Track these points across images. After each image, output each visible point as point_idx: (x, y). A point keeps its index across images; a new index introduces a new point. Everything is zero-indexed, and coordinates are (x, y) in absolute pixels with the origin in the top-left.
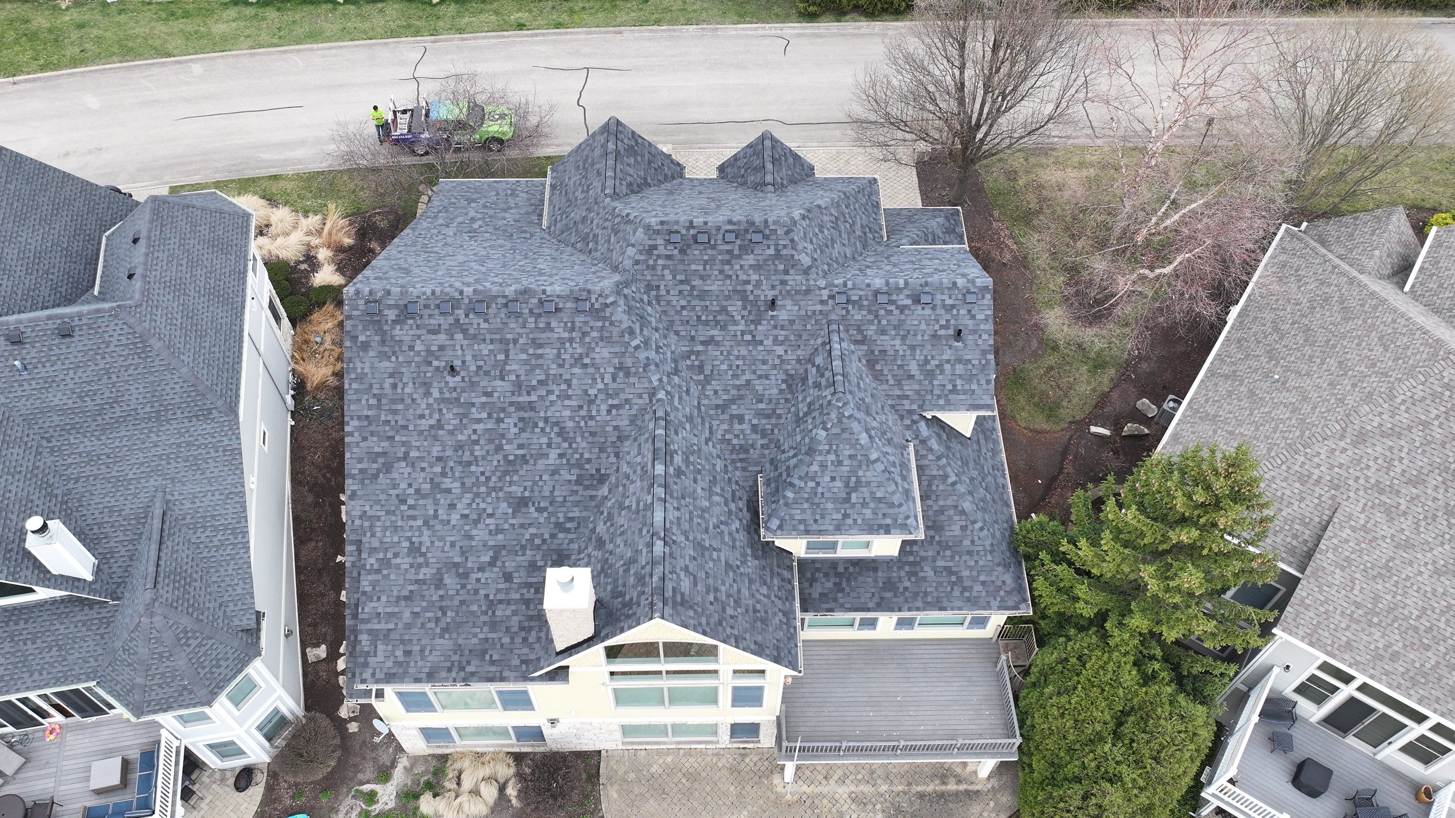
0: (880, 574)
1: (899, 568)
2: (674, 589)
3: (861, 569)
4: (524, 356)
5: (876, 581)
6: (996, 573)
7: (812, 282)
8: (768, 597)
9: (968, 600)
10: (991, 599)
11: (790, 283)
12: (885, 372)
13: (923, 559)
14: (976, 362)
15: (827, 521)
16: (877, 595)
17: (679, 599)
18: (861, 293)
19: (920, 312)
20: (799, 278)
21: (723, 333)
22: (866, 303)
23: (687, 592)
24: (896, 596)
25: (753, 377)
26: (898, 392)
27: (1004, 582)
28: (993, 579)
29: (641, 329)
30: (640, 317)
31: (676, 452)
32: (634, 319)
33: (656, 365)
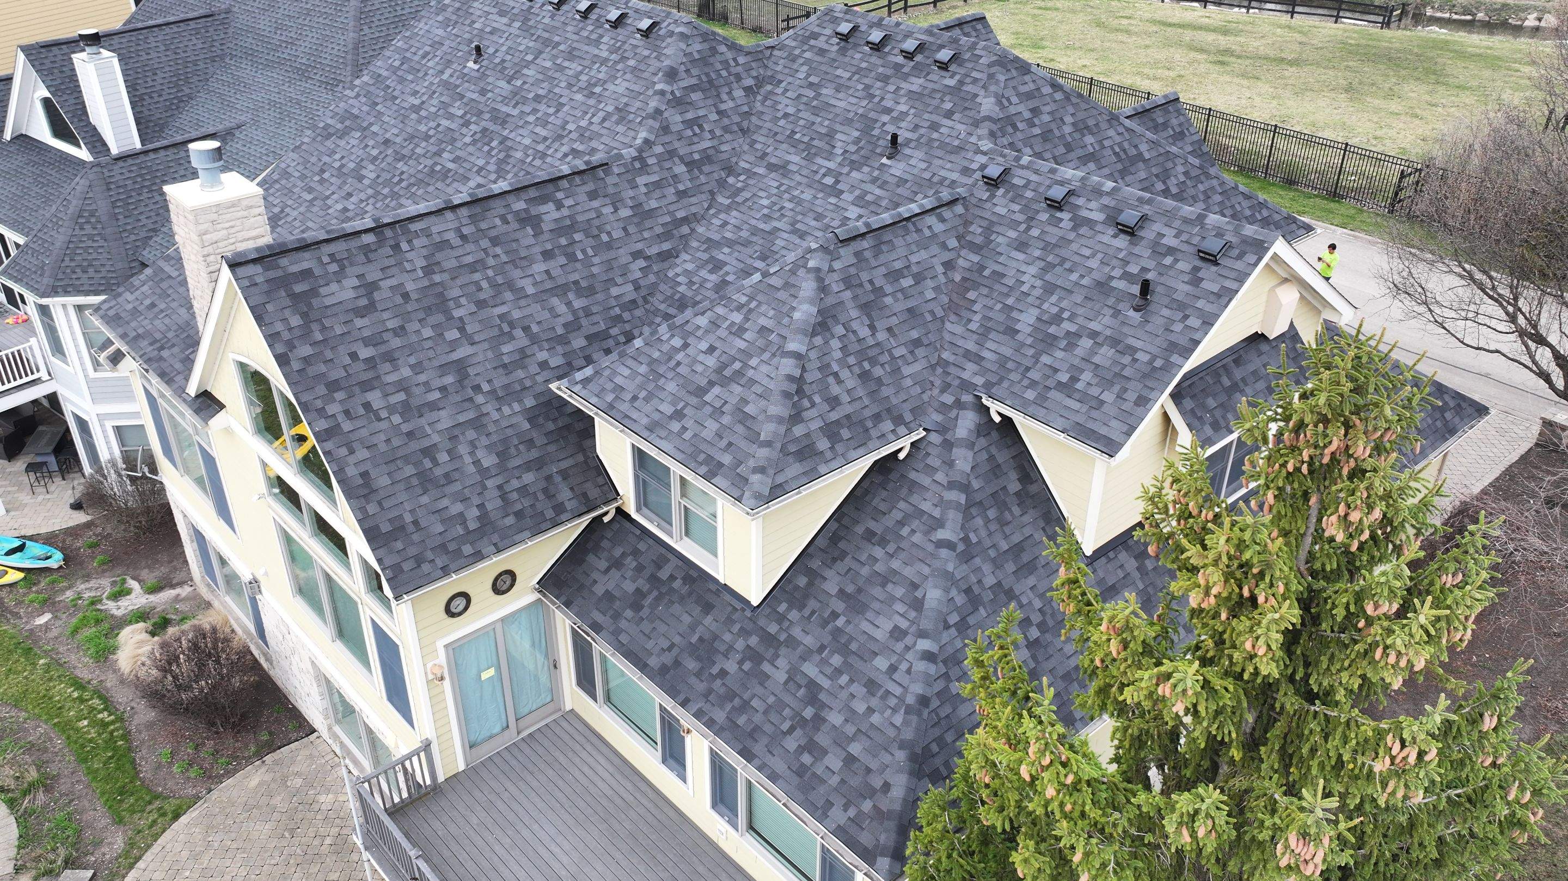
0: (708, 620)
1: (744, 632)
2: (306, 274)
3: (690, 594)
4: (548, 64)
5: (693, 628)
6: (887, 758)
7: (973, 139)
8: (484, 472)
9: (801, 771)
10: (839, 802)
11: (942, 130)
12: (976, 307)
13: (792, 642)
14: (1143, 357)
15: (648, 408)
16: (675, 651)
17: (299, 288)
18: (1034, 177)
19: (1106, 239)
20: (961, 127)
21: (804, 163)
22: (1029, 194)
23: (328, 301)
24: (698, 675)
25: (788, 228)
26: (971, 346)
27: (887, 787)
28: (874, 765)
29: (693, 88)
30: (710, 82)
31: (559, 205)
32: (695, 72)
33: (665, 129)
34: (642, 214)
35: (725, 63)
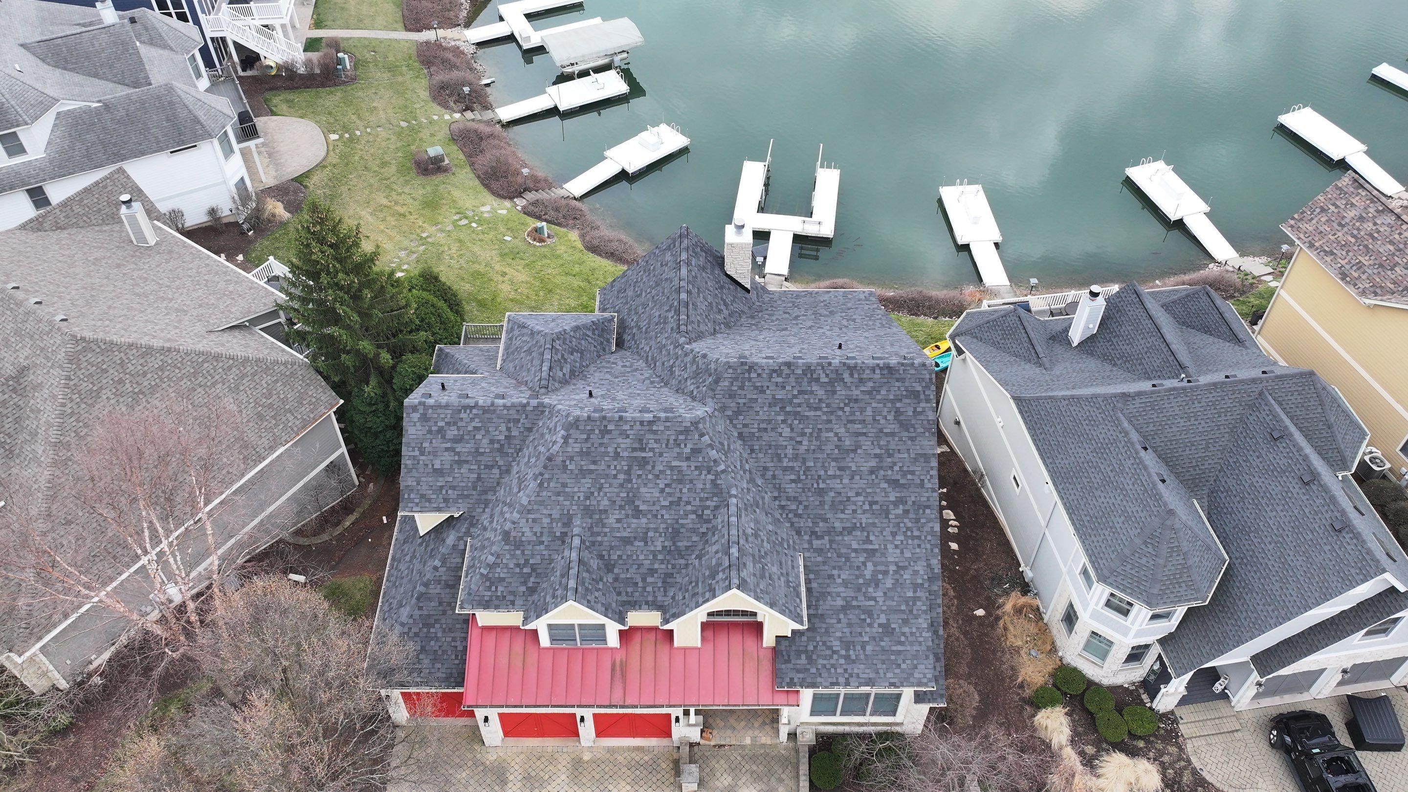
29: (698, 366)
30: (699, 374)
31: (672, 317)
32: (704, 366)
33: (686, 355)
34: (661, 347)
35: (704, 381)
